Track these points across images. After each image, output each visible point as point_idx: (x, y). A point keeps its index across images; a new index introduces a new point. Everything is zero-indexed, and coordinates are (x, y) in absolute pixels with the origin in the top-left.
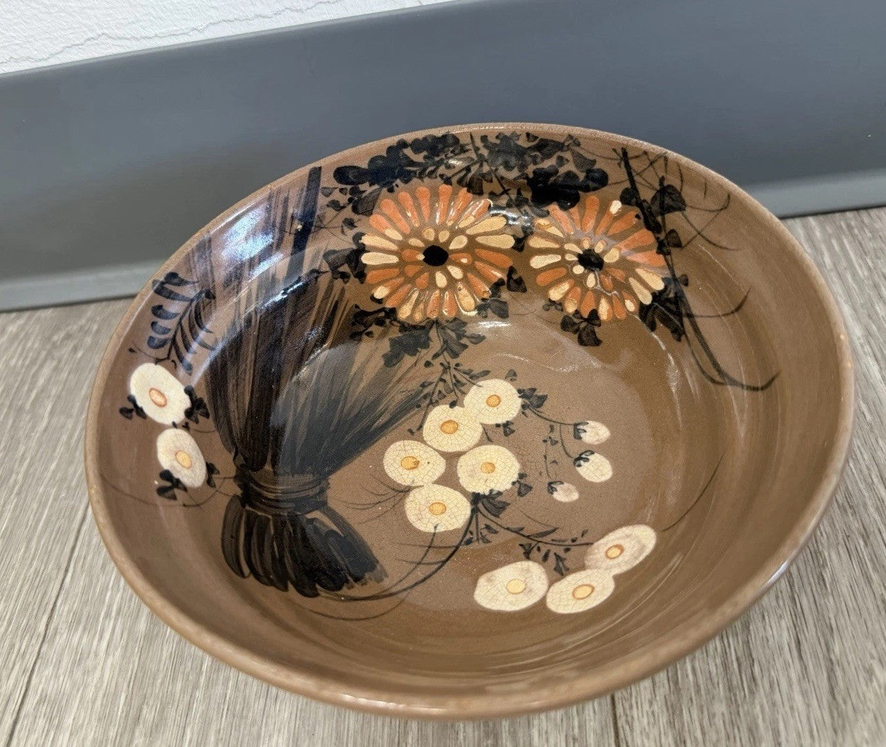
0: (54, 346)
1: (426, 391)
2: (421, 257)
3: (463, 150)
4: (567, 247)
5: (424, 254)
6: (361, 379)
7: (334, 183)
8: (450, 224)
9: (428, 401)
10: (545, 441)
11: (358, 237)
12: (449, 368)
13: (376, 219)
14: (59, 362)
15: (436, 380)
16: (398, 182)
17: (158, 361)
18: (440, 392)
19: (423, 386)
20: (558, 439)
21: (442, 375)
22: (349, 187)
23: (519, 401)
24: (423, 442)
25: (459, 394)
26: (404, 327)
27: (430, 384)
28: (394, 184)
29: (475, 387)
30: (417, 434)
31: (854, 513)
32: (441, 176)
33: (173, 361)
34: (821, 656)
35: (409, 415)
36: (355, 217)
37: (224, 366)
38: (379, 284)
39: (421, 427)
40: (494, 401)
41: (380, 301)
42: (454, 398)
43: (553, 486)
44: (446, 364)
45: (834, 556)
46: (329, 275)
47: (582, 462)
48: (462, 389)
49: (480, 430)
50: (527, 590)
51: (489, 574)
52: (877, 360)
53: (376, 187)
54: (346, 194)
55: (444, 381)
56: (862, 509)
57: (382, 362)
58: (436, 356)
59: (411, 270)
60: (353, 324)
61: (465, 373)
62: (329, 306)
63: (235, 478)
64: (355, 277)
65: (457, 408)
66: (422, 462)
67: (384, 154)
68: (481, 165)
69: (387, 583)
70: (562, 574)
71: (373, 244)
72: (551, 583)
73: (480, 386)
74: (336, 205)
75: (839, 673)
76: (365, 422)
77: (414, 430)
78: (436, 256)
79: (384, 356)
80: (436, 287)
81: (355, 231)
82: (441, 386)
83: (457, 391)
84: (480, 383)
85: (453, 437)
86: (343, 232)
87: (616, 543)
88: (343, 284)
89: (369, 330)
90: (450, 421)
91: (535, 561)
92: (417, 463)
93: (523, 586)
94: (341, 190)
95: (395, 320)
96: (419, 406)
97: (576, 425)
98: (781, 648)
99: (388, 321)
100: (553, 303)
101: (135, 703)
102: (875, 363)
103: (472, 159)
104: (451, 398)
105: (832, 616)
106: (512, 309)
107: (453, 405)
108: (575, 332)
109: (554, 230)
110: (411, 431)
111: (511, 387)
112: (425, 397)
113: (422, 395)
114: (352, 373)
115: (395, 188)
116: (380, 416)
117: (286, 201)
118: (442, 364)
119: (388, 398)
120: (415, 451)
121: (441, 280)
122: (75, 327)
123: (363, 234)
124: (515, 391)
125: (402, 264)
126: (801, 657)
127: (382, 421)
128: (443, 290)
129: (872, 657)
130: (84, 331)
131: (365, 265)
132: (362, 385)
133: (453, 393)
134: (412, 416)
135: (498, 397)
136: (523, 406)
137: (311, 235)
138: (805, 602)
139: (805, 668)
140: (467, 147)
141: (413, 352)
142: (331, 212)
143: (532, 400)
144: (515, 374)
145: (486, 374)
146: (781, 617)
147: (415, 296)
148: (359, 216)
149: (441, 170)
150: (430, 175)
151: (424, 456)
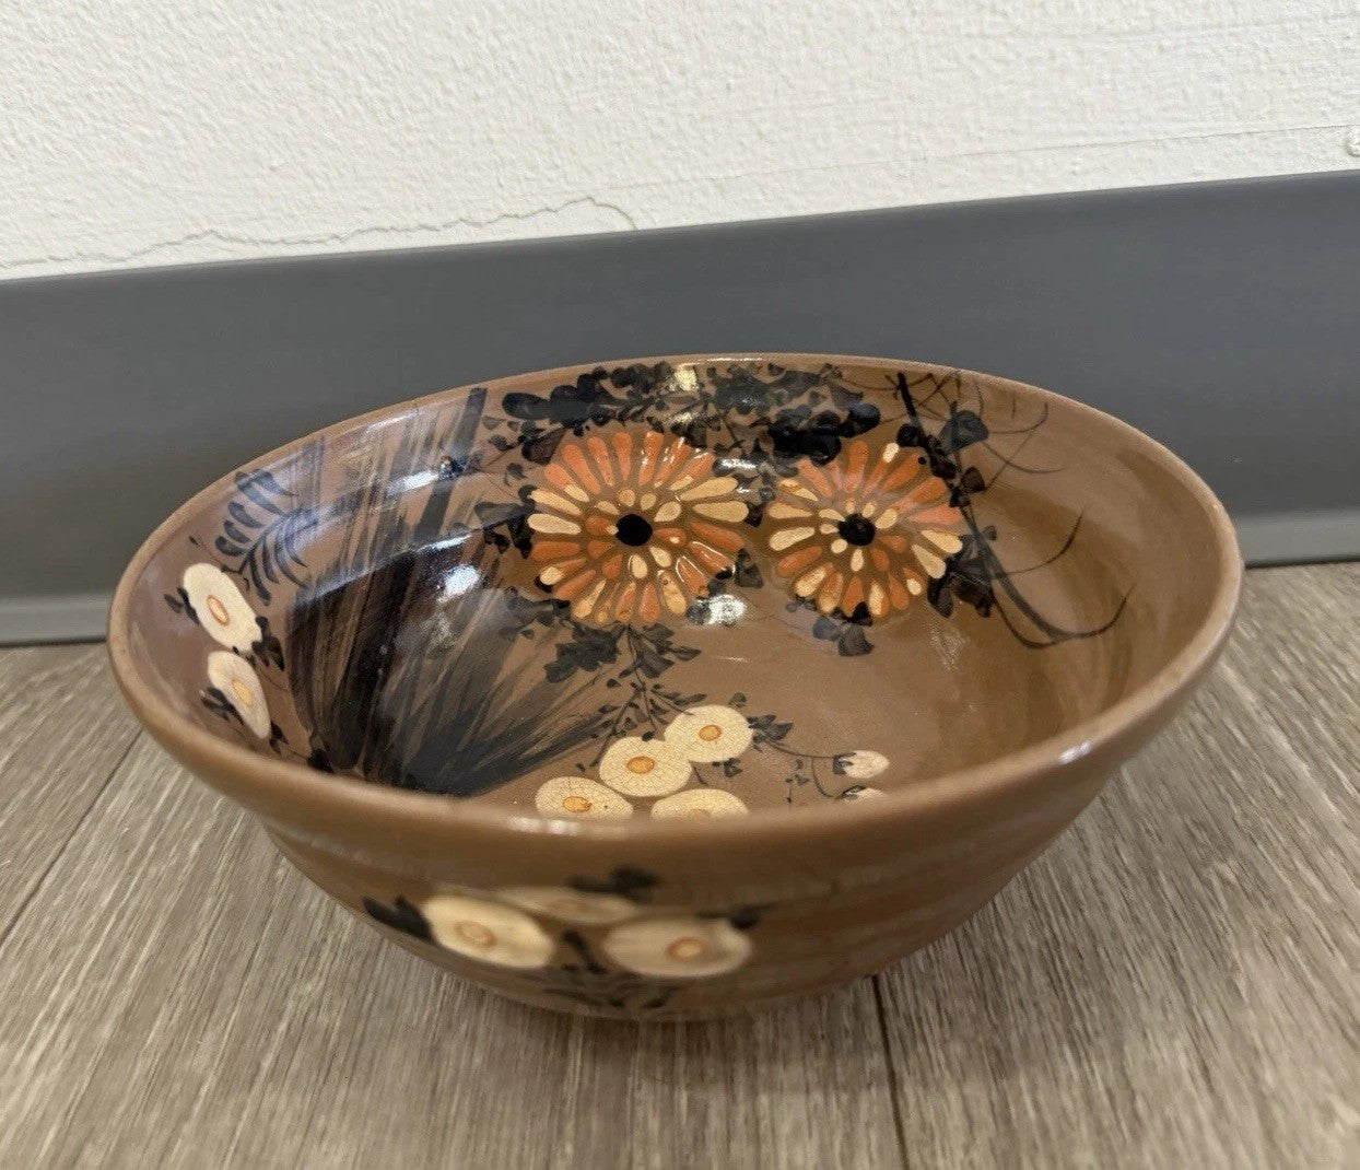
0: (30, 687)
1: (607, 717)
2: (613, 530)
4: (823, 514)
5: (619, 525)
6: (510, 693)
7: (501, 414)
8: (657, 485)
9: (609, 731)
10: (789, 781)
11: (526, 491)
12: (644, 690)
13: (553, 470)
14: (35, 704)
15: (623, 705)
16: (590, 423)
17: (225, 569)
18: (628, 720)
19: (603, 710)
20: (810, 777)
21: (633, 698)
22: (521, 422)
23: (749, 733)
24: (599, 781)
25: (657, 723)
26: (579, 629)
27: (615, 708)
28: (584, 426)
29: (682, 716)
30: (588, 771)
31: (1273, 905)
32: (650, 419)
33: (246, 579)
34: (1244, 1087)
35: (578, 746)
36: (525, 463)
37: (314, 619)
38: (549, 562)
39: (596, 763)
40: (712, 733)
41: (548, 589)
42: (651, 729)
44: (639, 685)
45: (1249, 960)
46: (480, 536)
48: (662, 717)
49: (689, 769)
52: (1283, 729)
53: (559, 426)
54: (516, 431)
55: (636, 707)
56: (1283, 898)
57: (543, 674)
58: (625, 673)
59: (597, 549)
60: (507, 615)
61: (667, 697)
63: (310, 760)
64: (517, 546)
65: (653, 742)
66: (595, 806)
67: (574, 384)
68: (705, 408)
71: (546, 503)
73: (689, 714)
74: (501, 443)
75: (1277, 1112)
76: (511, 748)
77: (586, 767)
78: (636, 530)
79: (546, 667)
80: (631, 577)
81: (524, 482)
82: (630, 713)
83: (655, 720)
84: (691, 711)
85: (645, 777)
86: (506, 481)
88: (497, 554)
89: (530, 627)
90: (640, 759)
92: (587, 806)
94: (510, 424)
95: (568, 618)
96: (595, 736)
97: (836, 758)
98: (1178, 1078)
99: (556, 620)
100: (800, 600)
101: (73, 1141)
102: (1280, 732)
103: (693, 399)
104: (647, 727)
105: (1255, 1035)
107: (647, 737)
108: (833, 639)
109: (804, 493)
110: (580, 766)
111: (738, 715)
112: (606, 725)
113: (601, 722)
114: (497, 683)
115: (585, 432)
116: (535, 743)
118: (633, 685)
119: (550, 721)
120: (586, 791)
121: (639, 567)
122: (67, 668)
123: (534, 488)
124: (743, 720)
125: (584, 538)
126: (1211, 1090)
127: (537, 749)
128: (641, 583)
129: (1328, 1089)
130: (81, 673)
131: (532, 531)
132: (513, 699)
133: (648, 723)
134: (585, 747)
135: (717, 728)
136: (755, 739)
138: (1208, 1014)
139: (1219, 1104)
141: (591, 666)
142: (492, 452)
143: (768, 731)
144: (744, 699)
145: (699, 699)
146: (1172, 1036)
147: (600, 587)
148: (533, 464)
149: (652, 411)
150: (634, 417)
151: (598, 798)
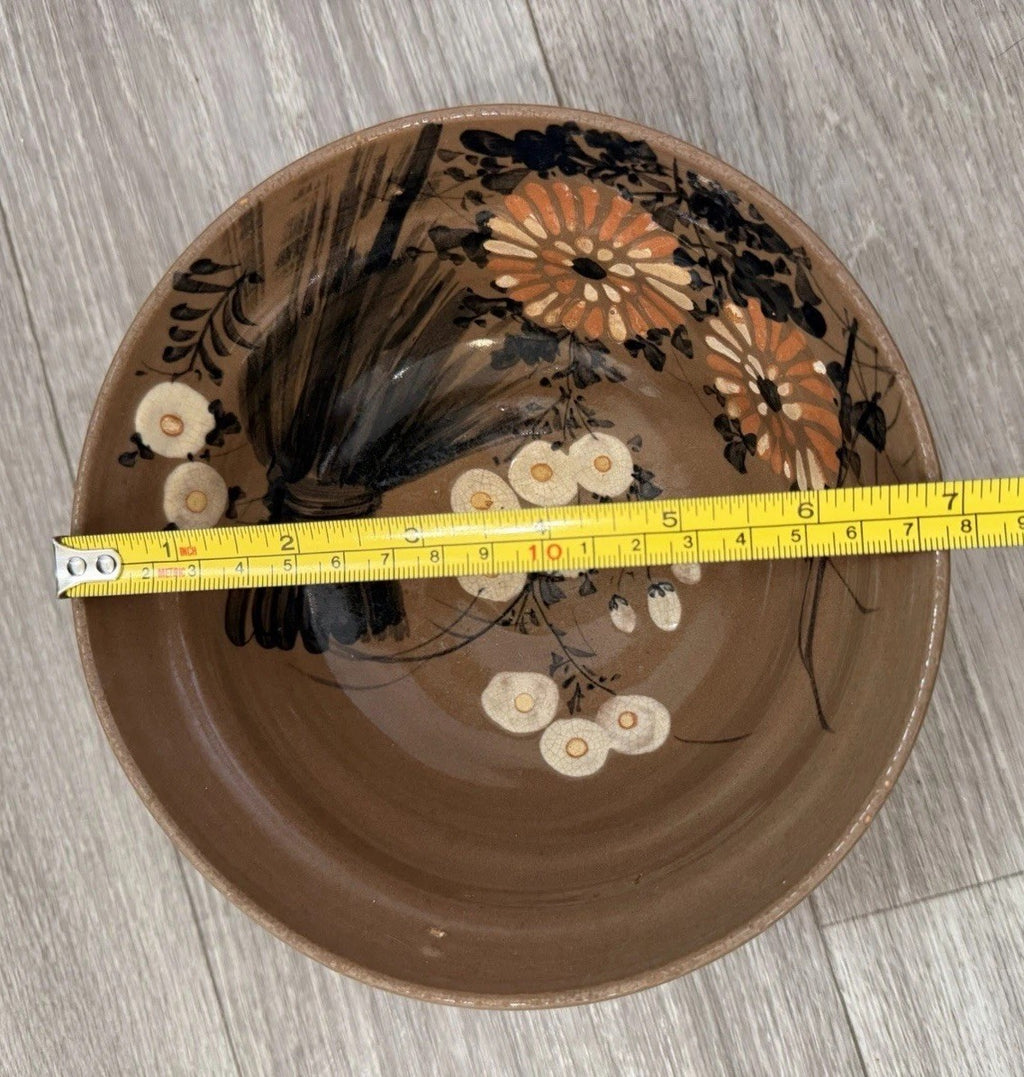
1: (531, 416)
2: (570, 263)
3: (660, 170)
4: (750, 358)
5: (574, 262)
6: (456, 376)
7: (460, 147)
8: (617, 245)
9: (529, 431)
11: (483, 219)
12: (569, 397)
13: (514, 201)
15: (548, 407)
16: (556, 169)
17: (175, 377)
18: (547, 424)
19: (530, 408)
21: (557, 403)
22: (481, 156)
23: (630, 480)
24: (506, 480)
25: (568, 436)
26: (529, 326)
27: (539, 409)
28: (550, 171)
29: (589, 436)
30: (502, 466)
32: (621, 187)
33: (198, 371)
35: (500, 439)
36: (485, 192)
37: (268, 365)
38: (506, 272)
39: (509, 459)
40: (605, 465)
41: (503, 290)
42: (561, 439)
43: (617, 601)
44: (567, 391)
46: (435, 256)
47: (657, 593)
48: (574, 430)
49: (575, 489)
50: (531, 713)
51: (507, 675)
53: (522, 166)
54: (475, 164)
55: (557, 412)
57: (488, 361)
58: (558, 376)
59: (552, 271)
60: (461, 308)
61: (585, 412)
62: (431, 284)
63: (266, 498)
64: (472, 260)
65: (559, 452)
66: (495, 504)
67: (543, 130)
68: (679, 202)
69: (407, 643)
70: (571, 713)
71: (503, 232)
72: (558, 716)
73: (595, 438)
74: (457, 174)
76: (447, 432)
77: (501, 460)
78: (589, 269)
79: (493, 353)
80: (583, 297)
81: (482, 208)
82: (551, 416)
83: (567, 431)
84: (598, 435)
85: (541, 485)
86: (464, 206)
87: (634, 710)
88: (453, 266)
89: (483, 317)
90: (544, 465)
91: (556, 681)
92: (489, 504)
93: (531, 705)
94: (469, 158)
95: (520, 314)
96: (516, 432)
99: (509, 314)
100: (716, 391)
103: (669, 189)
104: (557, 435)
106: (668, 364)
107: (557, 445)
108: (727, 439)
109: (743, 329)
110: (496, 461)
111: (629, 458)
112: (527, 424)
114: (446, 366)
115: (551, 176)
116: (464, 430)
117: (383, 159)
118: (562, 389)
120: (493, 488)
121: (591, 293)
123: (493, 216)
124: (631, 465)
125: (541, 260)
127: (465, 437)
128: (590, 305)
131: (489, 252)
132: (457, 382)
133: (562, 432)
134: (505, 441)
135: (610, 462)
136: (631, 488)
137: (415, 203)
140: (667, 172)
141: (531, 359)
142: (449, 181)
143: (644, 486)
144: (640, 444)
145: (608, 425)
147: (553, 296)
148: (491, 192)
149: (623, 179)
150: (605, 178)
151: (501, 498)
